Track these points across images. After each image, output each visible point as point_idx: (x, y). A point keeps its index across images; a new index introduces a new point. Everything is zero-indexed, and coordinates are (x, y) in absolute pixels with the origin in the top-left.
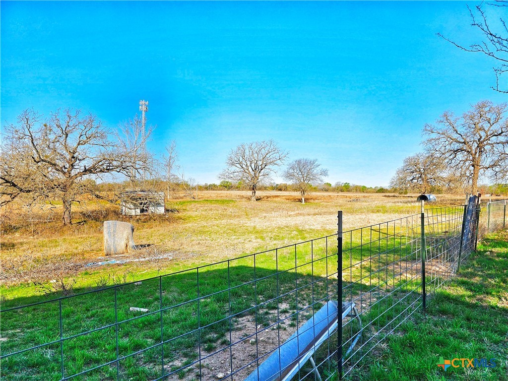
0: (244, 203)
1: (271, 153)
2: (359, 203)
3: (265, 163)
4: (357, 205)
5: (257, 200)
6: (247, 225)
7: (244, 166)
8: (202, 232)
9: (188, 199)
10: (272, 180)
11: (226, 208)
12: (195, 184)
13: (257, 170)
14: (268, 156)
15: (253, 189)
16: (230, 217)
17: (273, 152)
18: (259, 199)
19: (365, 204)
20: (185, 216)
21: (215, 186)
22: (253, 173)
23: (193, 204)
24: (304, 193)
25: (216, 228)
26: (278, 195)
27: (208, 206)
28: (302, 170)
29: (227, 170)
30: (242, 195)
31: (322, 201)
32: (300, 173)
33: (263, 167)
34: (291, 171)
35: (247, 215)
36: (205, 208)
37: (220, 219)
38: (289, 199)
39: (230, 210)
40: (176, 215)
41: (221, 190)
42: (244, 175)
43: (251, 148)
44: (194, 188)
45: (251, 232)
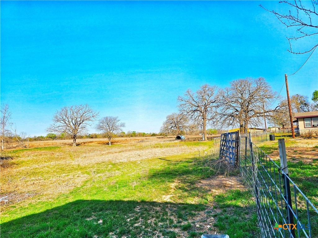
0: (67, 148)
1: (86, 113)
2: (144, 143)
3: (82, 119)
4: (143, 144)
5: (77, 145)
6: (72, 164)
7: (67, 122)
8: (34, 174)
9: (21, 148)
10: (88, 130)
11: (53, 152)
12: (27, 137)
13: (77, 124)
14: (84, 115)
15: (74, 138)
16: (57, 159)
17: (88, 112)
18: (78, 145)
19: (148, 143)
20: (18, 162)
21: (42, 137)
22: (73, 127)
23: (26, 151)
24: (110, 139)
25: (47, 168)
26: (92, 141)
27: (38, 152)
28: (109, 124)
29: (53, 125)
30: (64, 142)
31: (122, 143)
32: (107, 126)
33: (81, 122)
34: (101, 124)
35: (71, 156)
36: (36, 154)
37: (49, 161)
38: (100, 143)
39: (57, 154)
40: (10, 161)
41: (48, 140)
42: (67, 129)
43: (71, 109)
44: (25, 140)
45: (76, 169)
